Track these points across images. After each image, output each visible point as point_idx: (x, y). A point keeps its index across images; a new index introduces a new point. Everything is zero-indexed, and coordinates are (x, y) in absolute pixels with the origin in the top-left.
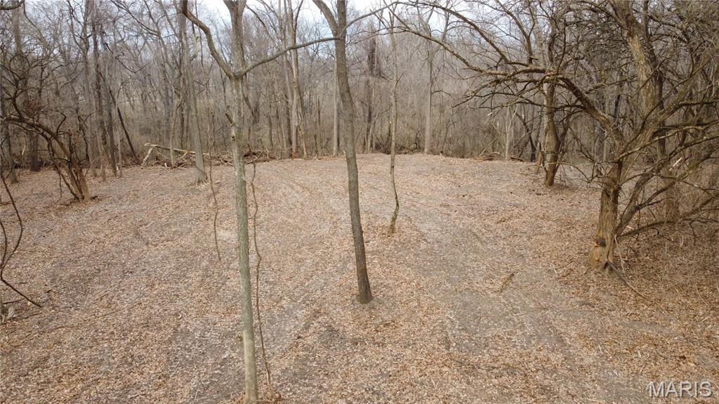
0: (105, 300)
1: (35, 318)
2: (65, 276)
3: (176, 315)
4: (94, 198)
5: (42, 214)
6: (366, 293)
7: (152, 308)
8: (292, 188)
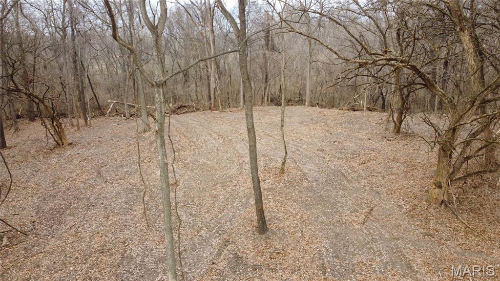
0: (73, 229)
1: (23, 245)
2: (46, 208)
3: (124, 243)
4: (70, 144)
5: (34, 157)
6: (262, 226)
7: (107, 236)
8: (211, 135)
